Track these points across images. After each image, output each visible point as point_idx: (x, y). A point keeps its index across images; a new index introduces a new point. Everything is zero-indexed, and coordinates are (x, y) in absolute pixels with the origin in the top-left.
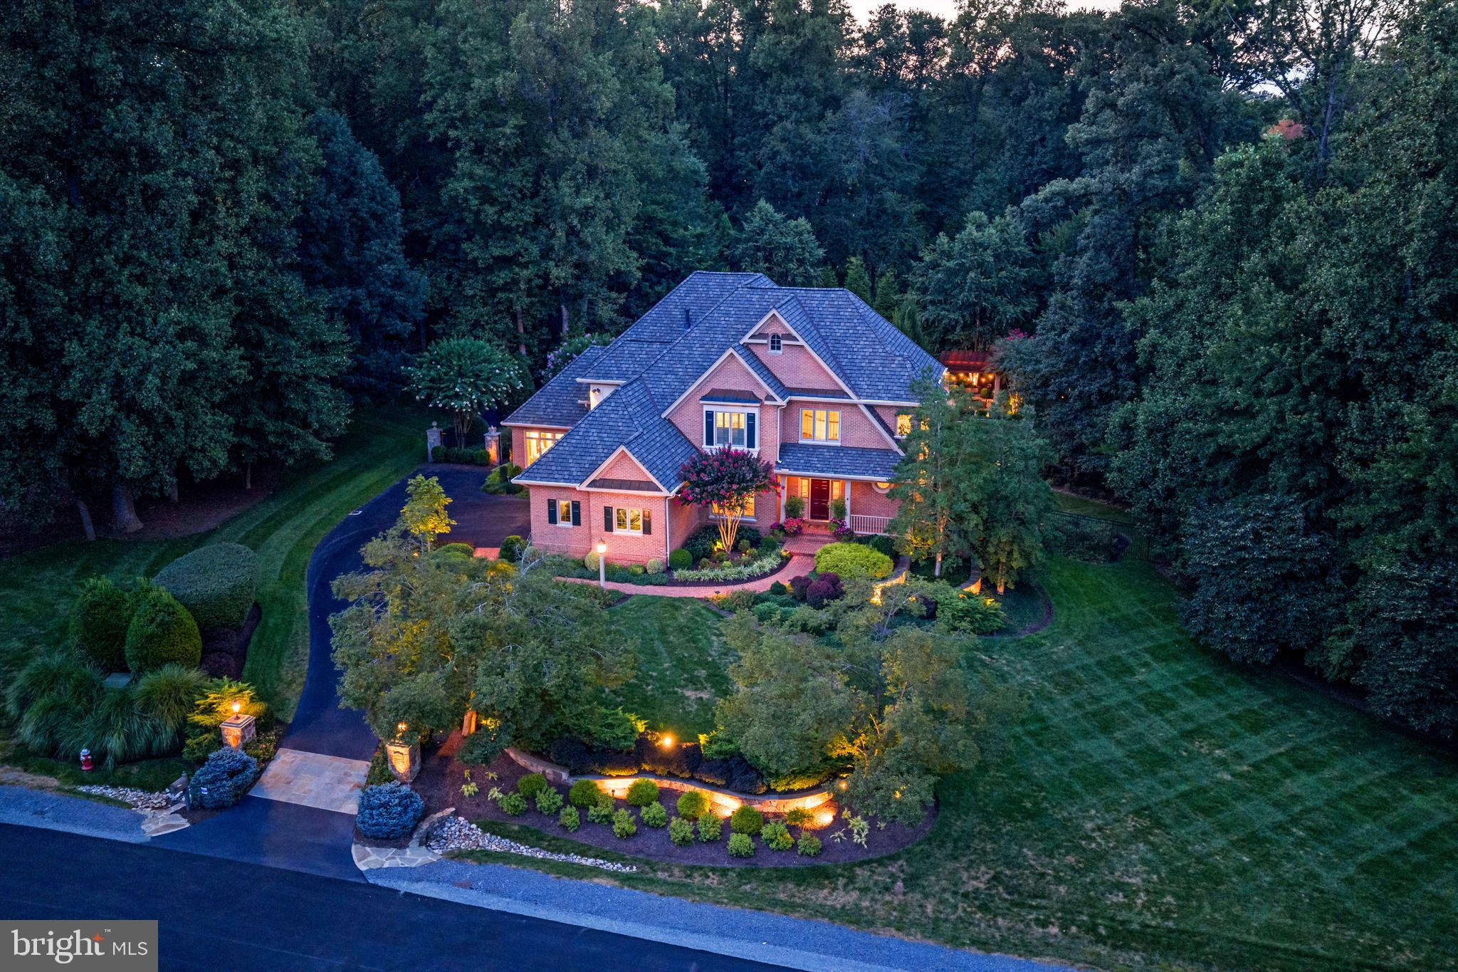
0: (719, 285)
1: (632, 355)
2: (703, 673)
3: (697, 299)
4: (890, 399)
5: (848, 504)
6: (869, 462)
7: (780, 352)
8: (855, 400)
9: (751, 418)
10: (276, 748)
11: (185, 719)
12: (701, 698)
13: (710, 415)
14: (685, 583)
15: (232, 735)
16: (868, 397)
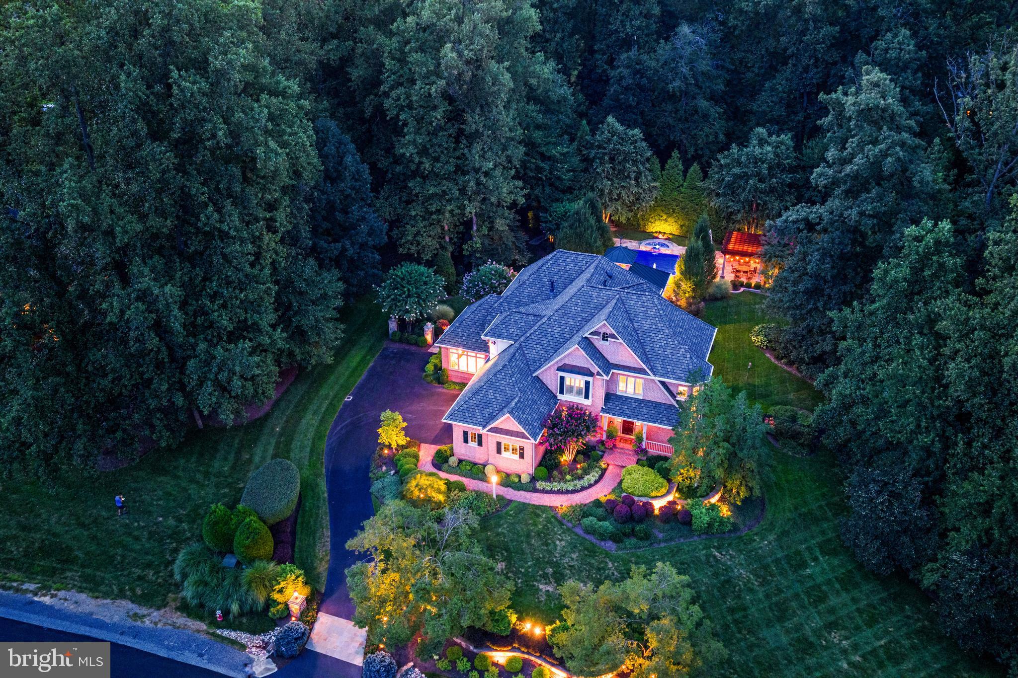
0: (573, 261)
1: (516, 322)
2: (550, 570)
3: (559, 270)
4: (674, 379)
5: (644, 436)
6: (659, 413)
7: (607, 343)
8: (652, 377)
9: (587, 383)
10: (317, 613)
11: (269, 596)
12: (548, 591)
13: (562, 378)
14: (543, 491)
15: (295, 608)
16: (661, 376)
